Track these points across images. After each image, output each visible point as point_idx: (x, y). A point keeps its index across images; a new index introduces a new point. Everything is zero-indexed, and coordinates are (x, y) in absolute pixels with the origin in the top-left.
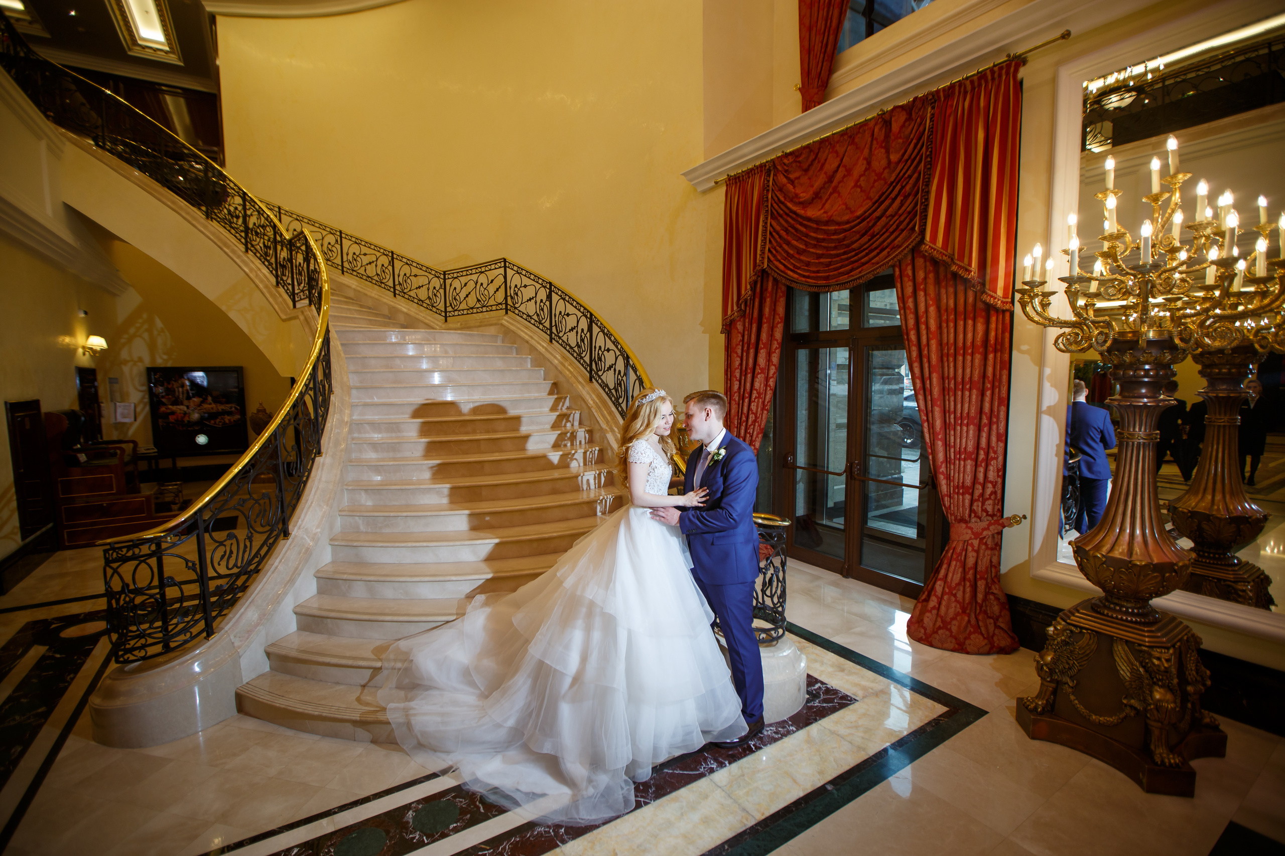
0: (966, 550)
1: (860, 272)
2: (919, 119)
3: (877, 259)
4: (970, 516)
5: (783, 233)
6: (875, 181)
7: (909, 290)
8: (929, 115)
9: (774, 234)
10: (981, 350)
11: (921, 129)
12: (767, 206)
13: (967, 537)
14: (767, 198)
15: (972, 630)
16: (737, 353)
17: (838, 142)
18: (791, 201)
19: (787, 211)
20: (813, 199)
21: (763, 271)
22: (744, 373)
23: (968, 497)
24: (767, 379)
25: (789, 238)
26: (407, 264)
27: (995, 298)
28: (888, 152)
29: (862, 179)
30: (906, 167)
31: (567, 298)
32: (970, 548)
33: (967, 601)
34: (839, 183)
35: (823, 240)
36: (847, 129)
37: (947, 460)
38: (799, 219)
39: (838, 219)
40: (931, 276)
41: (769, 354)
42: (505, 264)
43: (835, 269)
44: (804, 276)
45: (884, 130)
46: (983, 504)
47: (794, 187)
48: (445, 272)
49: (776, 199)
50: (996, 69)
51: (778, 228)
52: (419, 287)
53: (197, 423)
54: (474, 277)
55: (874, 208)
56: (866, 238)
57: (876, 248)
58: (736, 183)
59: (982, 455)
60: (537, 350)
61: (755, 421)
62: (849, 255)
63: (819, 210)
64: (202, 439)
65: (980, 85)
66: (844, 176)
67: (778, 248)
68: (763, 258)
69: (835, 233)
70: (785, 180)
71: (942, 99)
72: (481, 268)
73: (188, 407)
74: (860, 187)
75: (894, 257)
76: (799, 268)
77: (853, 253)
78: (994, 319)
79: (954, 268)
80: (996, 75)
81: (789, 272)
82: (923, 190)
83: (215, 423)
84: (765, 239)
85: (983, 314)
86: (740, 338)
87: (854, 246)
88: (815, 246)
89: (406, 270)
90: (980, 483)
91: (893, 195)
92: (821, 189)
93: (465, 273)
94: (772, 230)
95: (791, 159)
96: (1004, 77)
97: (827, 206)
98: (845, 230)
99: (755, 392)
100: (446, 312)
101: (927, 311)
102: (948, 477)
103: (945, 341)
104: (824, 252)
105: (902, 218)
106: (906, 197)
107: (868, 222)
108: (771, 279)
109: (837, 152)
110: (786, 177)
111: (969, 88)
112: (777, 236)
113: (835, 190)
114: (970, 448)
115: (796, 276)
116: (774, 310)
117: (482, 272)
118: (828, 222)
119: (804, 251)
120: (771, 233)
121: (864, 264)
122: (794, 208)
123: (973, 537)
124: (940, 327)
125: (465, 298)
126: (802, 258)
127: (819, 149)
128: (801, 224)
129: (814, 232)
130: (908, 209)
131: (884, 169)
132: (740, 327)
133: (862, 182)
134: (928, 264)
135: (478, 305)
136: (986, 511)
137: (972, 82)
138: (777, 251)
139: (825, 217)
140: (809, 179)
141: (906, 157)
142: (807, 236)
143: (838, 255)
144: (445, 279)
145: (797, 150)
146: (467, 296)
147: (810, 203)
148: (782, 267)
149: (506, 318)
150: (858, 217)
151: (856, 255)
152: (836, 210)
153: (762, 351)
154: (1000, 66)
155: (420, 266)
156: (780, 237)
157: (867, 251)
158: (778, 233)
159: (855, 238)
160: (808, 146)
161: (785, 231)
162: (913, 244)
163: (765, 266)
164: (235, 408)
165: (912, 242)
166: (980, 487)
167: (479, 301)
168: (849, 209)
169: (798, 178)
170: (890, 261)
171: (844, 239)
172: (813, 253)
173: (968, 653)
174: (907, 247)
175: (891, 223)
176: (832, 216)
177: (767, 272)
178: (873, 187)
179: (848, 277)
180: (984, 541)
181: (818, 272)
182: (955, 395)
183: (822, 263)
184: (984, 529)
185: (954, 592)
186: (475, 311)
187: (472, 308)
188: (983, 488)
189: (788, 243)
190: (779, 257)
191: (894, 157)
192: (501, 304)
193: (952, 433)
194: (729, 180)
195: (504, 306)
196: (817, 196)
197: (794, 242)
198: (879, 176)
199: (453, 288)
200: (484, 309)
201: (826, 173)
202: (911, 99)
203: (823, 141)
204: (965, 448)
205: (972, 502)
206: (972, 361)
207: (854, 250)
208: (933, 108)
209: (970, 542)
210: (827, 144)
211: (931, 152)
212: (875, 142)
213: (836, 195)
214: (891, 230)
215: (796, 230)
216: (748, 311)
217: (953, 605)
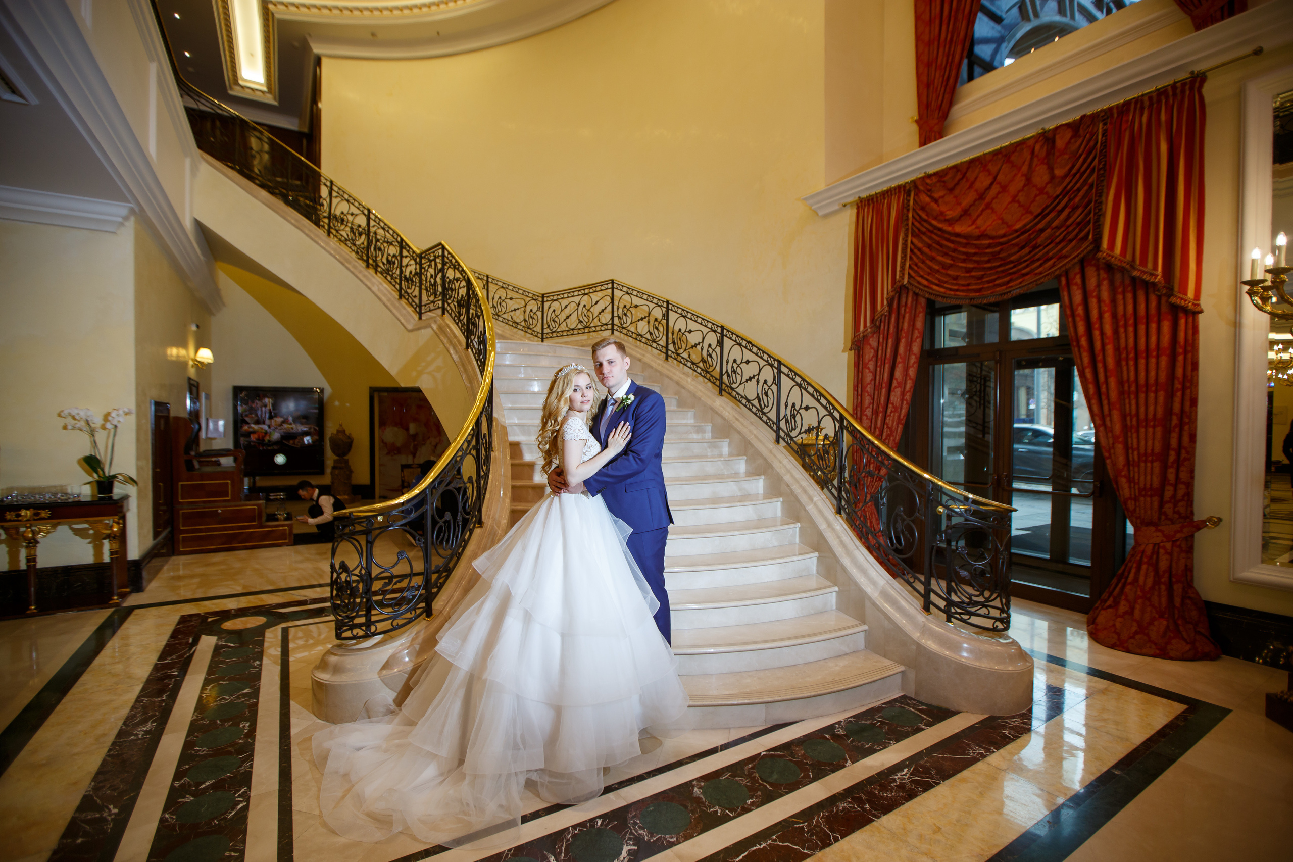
0: (1158, 553)
1: (1020, 283)
2: (1088, 136)
3: (1041, 269)
4: (1159, 518)
5: (926, 250)
6: (1036, 196)
7: (1078, 297)
8: (1100, 131)
9: (916, 251)
10: (1168, 352)
11: (1092, 144)
12: (907, 225)
13: (1158, 540)
14: (908, 216)
15: (1172, 635)
16: (869, 368)
17: (990, 161)
18: (935, 218)
19: (931, 228)
20: (961, 216)
21: (903, 287)
22: (877, 388)
23: (1156, 499)
24: (903, 394)
25: (934, 254)
26: (503, 287)
27: (1186, 301)
28: (1051, 169)
29: (1020, 194)
30: (1074, 181)
31: (689, 315)
32: (1162, 551)
33: (1164, 606)
34: (993, 199)
35: (975, 254)
36: (1001, 148)
37: (1128, 463)
38: (946, 236)
39: (993, 233)
40: (1105, 283)
41: (906, 369)
42: (613, 286)
43: (988, 282)
44: (951, 290)
45: (1045, 148)
46: (1175, 506)
47: (938, 206)
48: (543, 295)
49: (917, 218)
50: (1179, 85)
51: (920, 245)
52: (515, 310)
53: (277, 443)
54: (577, 299)
55: (1036, 220)
56: (1027, 250)
57: (1038, 259)
58: (869, 205)
59: (1172, 456)
60: (652, 367)
61: (888, 436)
62: (1007, 267)
63: (969, 226)
64: (280, 459)
65: (1159, 102)
66: (999, 193)
67: (920, 264)
68: (903, 274)
69: (989, 246)
70: (928, 200)
71: (1115, 115)
72: (587, 289)
73: (269, 427)
74: (1018, 202)
75: (1061, 267)
76: (946, 282)
77: (1012, 265)
78: (1182, 322)
79: (1135, 273)
80: (1178, 91)
81: (935, 287)
82: (1096, 201)
83: (294, 444)
84: (905, 256)
85: (1170, 317)
86: (872, 353)
87: (1012, 258)
88: (964, 261)
89: (502, 293)
90: (1171, 485)
91: (1059, 207)
92: (971, 206)
93: (566, 296)
94: (913, 247)
95: (935, 179)
96: (1187, 93)
97: (979, 222)
98: (1001, 244)
99: (890, 406)
100: (543, 334)
101: (1101, 317)
102: (1130, 480)
103: (1123, 345)
104: (976, 265)
105: (1071, 229)
106: (1075, 208)
107: (1030, 235)
108: (911, 294)
109: (988, 171)
110: (931, 197)
111: (1146, 103)
112: (918, 253)
113: (988, 206)
114: (1158, 447)
115: (942, 290)
116: (913, 325)
117: (585, 294)
118: (983, 236)
119: (951, 266)
120: (911, 251)
121: (1027, 274)
122: (940, 225)
123: (1165, 540)
124: (1116, 332)
125: (565, 320)
126: (949, 272)
127: (968, 169)
128: (948, 240)
129: (964, 247)
130: (1078, 220)
131: (1047, 184)
132: (874, 343)
133: (1021, 198)
134: (1102, 272)
135: (580, 326)
136: (1178, 513)
137: (1150, 98)
138: (918, 267)
139: (977, 232)
140: (955, 197)
141: (1074, 171)
142: (955, 250)
143: (991, 268)
144: (543, 302)
145: (943, 171)
146: (568, 317)
147: (957, 221)
148: (925, 283)
149: (612, 337)
150: (1016, 231)
151: (1014, 267)
152: (991, 225)
153: (900, 365)
154: (1184, 83)
155: (516, 289)
156: (922, 253)
157: (1028, 262)
158: (919, 250)
159: (1013, 251)
160: (955, 167)
161: (929, 248)
162: (1085, 252)
163: (906, 281)
164: (315, 429)
165: (1083, 251)
166: (1171, 488)
167: (581, 322)
168: (1006, 223)
169: (943, 197)
170: (1056, 270)
171: (999, 252)
172: (962, 267)
173: (1171, 658)
174: (1077, 256)
175: (1057, 234)
176: (985, 230)
177: (907, 288)
178: (1034, 201)
179: (1006, 288)
180: (1178, 543)
181: (968, 285)
182: (1137, 398)
183: (973, 277)
184: (1176, 532)
185: (1148, 596)
186: (576, 332)
187: (573, 330)
188: (1175, 490)
189: (933, 259)
190: (922, 273)
191: (1059, 172)
192: (606, 324)
193: (1135, 435)
194: (861, 202)
195: (610, 327)
196: (966, 212)
197: (940, 258)
198: (1041, 191)
199: (551, 310)
200: (587, 330)
201: (976, 191)
202: (1078, 117)
203: (972, 161)
204: (1153, 450)
205: (1161, 504)
206: (1157, 363)
207: (1012, 262)
208: (1105, 124)
209: (1161, 545)
210: (977, 163)
211: (1105, 165)
212: (1035, 159)
213: (989, 211)
214: (1058, 240)
215: (941, 246)
216: (882, 327)
217: (1149, 609)
